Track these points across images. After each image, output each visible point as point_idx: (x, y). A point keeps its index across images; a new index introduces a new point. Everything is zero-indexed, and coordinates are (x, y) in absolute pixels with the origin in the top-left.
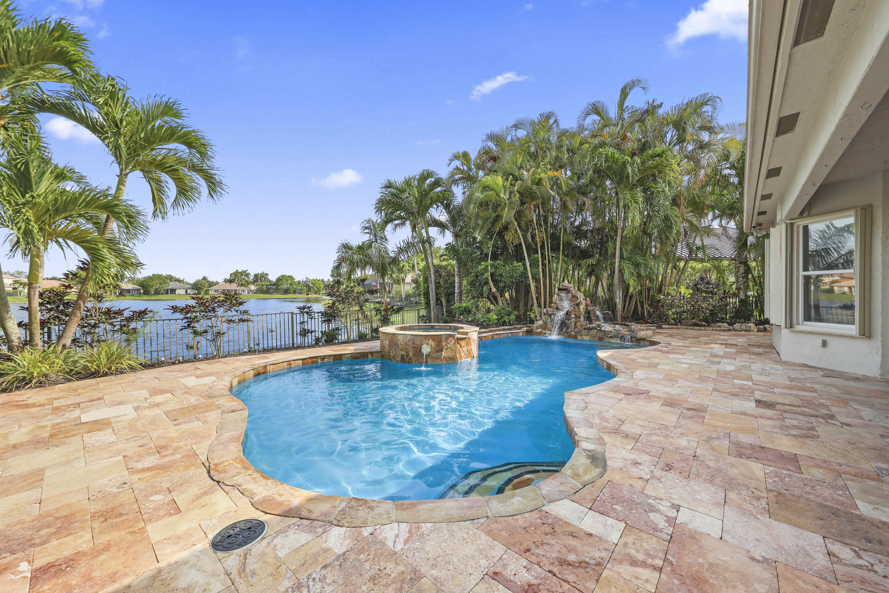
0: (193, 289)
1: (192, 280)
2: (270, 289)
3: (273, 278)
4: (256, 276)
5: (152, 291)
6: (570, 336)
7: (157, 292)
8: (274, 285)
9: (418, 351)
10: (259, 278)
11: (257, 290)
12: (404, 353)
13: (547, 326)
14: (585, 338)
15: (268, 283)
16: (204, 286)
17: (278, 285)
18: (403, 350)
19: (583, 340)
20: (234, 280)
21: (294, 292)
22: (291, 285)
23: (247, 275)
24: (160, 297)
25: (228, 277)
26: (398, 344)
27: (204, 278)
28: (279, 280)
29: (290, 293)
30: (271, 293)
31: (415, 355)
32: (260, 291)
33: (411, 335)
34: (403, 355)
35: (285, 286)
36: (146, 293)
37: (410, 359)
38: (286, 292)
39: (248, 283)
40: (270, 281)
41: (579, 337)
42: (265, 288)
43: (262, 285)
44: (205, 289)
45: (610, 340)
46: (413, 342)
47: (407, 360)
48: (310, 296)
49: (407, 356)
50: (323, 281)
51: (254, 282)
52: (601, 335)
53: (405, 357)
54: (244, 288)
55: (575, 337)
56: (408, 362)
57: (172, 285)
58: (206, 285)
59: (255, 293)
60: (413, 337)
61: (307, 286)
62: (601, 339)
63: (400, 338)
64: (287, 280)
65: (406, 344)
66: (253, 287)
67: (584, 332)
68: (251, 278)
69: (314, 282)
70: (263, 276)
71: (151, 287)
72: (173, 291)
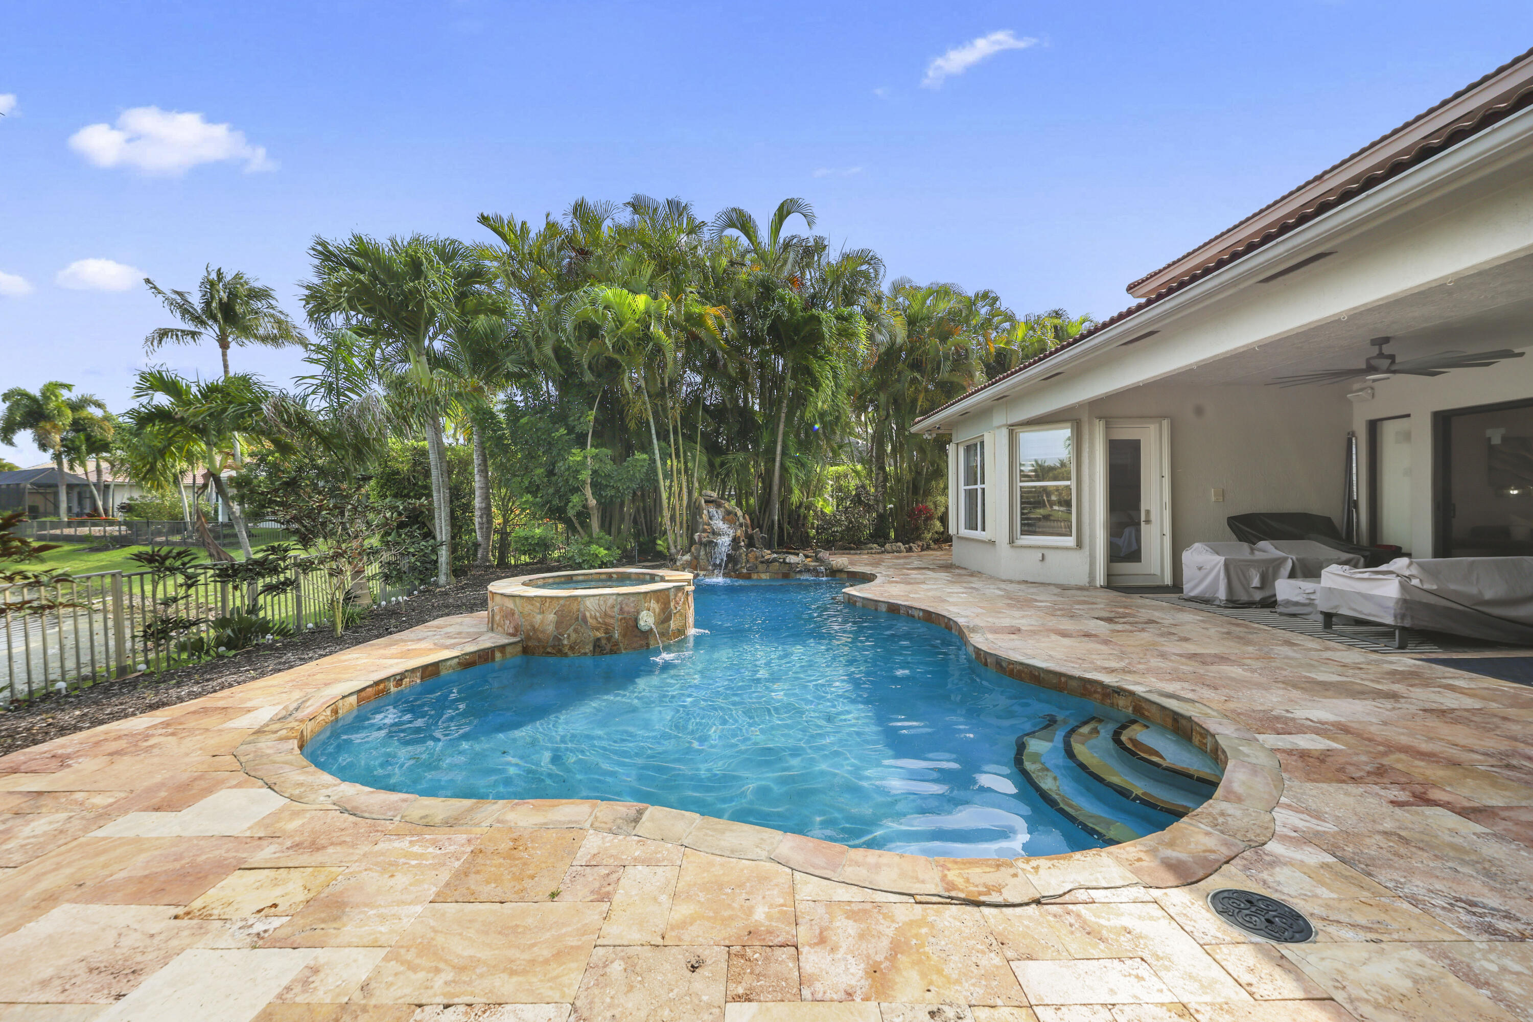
6: (740, 576)
9: (632, 625)
12: (599, 634)
13: (698, 563)
14: (763, 576)
18: (597, 629)
19: (761, 579)
26: (584, 617)
31: (624, 635)
33: (618, 594)
34: (599, 639)
37: (616, 644)
41: (755, 576)
45: (798, 576)
46: (621, 609)
47: (608, 647)
49: (609, 639)
52: (785, 569)
53: (604, 642)
55: (748, 577)
56: (612, 652)
60: (620, 599)
62: (786, 576)
63: (588, 603)
65: (606, 614)
67: (761, 567)
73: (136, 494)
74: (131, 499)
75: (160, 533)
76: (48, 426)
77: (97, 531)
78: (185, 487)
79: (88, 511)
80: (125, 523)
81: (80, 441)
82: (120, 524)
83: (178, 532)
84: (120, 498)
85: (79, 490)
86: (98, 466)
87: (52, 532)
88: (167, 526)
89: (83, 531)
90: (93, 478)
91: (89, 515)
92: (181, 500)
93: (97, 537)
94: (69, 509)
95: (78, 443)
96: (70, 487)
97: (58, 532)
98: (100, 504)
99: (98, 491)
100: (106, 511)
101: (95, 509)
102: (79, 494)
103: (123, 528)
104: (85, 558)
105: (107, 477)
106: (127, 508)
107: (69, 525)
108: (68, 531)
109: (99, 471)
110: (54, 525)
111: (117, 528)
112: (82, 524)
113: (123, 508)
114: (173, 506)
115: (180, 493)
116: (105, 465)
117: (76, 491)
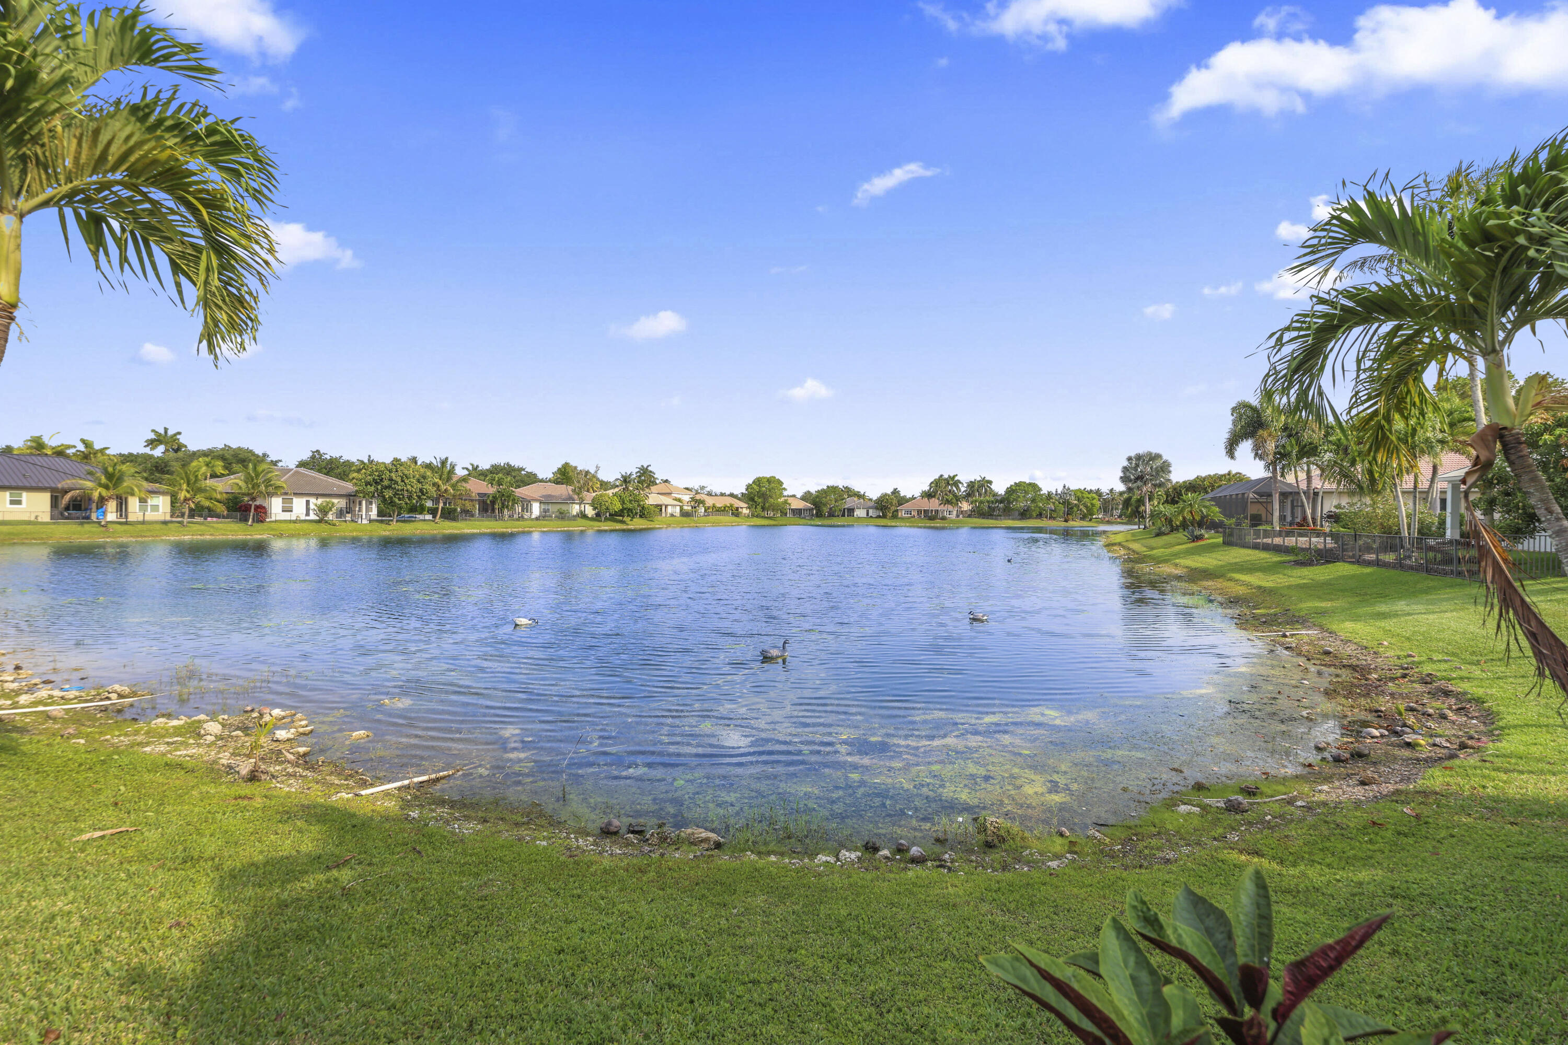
0: (876, 508)
1: (874, 494)
2: (994, 509)
3: (1000, 487)
4: (971, 485)
5: (826, 510)
7: (831, 515)
8: (1001, 502)
10: (979, 487)
11: (972, 511)
15: (992, 499)
16: (891, 504)
17: (1009, 502)
20: (935, 492)
21: (1040, 516)
22: (1033, 501)
23: (957, 484)
24: (834, 521)
25: (927, 488)
27: (895, 492)
28: (1011, 491)
29: (1031, 517)
30: (996, 517)
32: (978, 513)
35: (1022, 505)
36: (819, 515)
38: (1024, 514)
39: (958, 499)
40: (995, 495)
42: (985, 507)
43: (981, 502)
44: (893, 508)
48: (1071, 523)
50: (1098, 492)
51: (969, 495)
54: (950, 508)
57: (850, 502)
58: (895, 502)
59: (969, 516)
61: (1066, 503)
64: (1026, 493)
66: (965, 506)
68: (963, 489)
69: (1080, 495)
70: (983, 486)
71: (825, 505)
72: (851, 511)
73: (1344, 501)
74: (1338, 506)
75: (1369, 549)
76: (1265, 434)
77: (1303, 541)
78: (1403, 493)
79: (1298, 520)
80: (1331, 534)
81: (1292, 446)
82: (1325, 535)
83: (1392, 548)
84: (1329, 505)
85: (1290, 496)
86: (1308, 472)
87: (1265, 540)
88: (1378, 541)
89: (1290, 541)
90: (1303, 486)
91: (1299, 525)
92: (1398, 508)
93: (1303, 550)
94: (1282, 518)
95: (1289, 448)
96: (1284, 495)
97: (1269, 541)
98: (1309, 512)
99: (1308, 498)
100: (1314, 519)
101: (1305, 518)
102: (1292, 502)
103: (1329, 540)
104: (1289, 572)
105: (1317, 483)
106: (1334, 518)
107: (1280, 534)
108: (1278, 541)
109: (1309, 478)
110: (1267, 534)
111: (1322, 540)
112: (1289, 534)
113: (1329, 517)
114: (1387, 515)
115: (1396, 498)
116: (1316, 472)
117: (1290, 499)
